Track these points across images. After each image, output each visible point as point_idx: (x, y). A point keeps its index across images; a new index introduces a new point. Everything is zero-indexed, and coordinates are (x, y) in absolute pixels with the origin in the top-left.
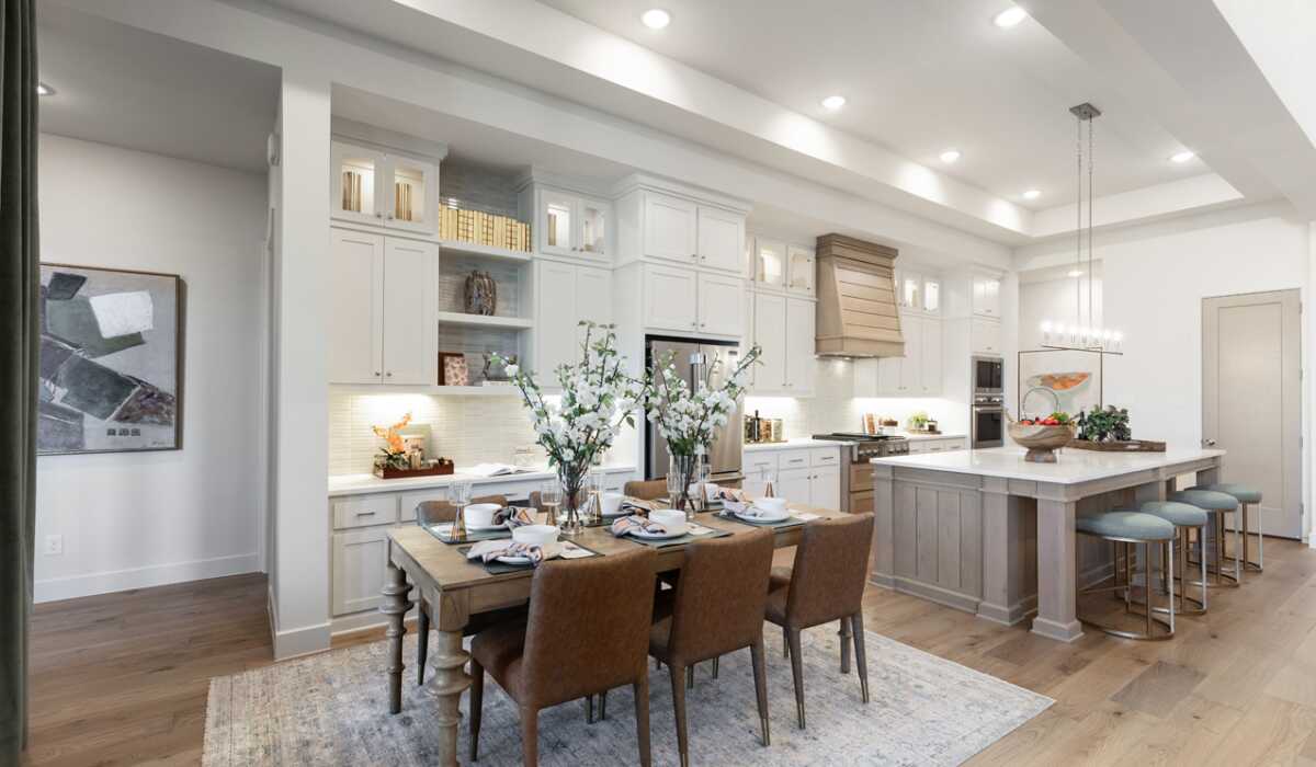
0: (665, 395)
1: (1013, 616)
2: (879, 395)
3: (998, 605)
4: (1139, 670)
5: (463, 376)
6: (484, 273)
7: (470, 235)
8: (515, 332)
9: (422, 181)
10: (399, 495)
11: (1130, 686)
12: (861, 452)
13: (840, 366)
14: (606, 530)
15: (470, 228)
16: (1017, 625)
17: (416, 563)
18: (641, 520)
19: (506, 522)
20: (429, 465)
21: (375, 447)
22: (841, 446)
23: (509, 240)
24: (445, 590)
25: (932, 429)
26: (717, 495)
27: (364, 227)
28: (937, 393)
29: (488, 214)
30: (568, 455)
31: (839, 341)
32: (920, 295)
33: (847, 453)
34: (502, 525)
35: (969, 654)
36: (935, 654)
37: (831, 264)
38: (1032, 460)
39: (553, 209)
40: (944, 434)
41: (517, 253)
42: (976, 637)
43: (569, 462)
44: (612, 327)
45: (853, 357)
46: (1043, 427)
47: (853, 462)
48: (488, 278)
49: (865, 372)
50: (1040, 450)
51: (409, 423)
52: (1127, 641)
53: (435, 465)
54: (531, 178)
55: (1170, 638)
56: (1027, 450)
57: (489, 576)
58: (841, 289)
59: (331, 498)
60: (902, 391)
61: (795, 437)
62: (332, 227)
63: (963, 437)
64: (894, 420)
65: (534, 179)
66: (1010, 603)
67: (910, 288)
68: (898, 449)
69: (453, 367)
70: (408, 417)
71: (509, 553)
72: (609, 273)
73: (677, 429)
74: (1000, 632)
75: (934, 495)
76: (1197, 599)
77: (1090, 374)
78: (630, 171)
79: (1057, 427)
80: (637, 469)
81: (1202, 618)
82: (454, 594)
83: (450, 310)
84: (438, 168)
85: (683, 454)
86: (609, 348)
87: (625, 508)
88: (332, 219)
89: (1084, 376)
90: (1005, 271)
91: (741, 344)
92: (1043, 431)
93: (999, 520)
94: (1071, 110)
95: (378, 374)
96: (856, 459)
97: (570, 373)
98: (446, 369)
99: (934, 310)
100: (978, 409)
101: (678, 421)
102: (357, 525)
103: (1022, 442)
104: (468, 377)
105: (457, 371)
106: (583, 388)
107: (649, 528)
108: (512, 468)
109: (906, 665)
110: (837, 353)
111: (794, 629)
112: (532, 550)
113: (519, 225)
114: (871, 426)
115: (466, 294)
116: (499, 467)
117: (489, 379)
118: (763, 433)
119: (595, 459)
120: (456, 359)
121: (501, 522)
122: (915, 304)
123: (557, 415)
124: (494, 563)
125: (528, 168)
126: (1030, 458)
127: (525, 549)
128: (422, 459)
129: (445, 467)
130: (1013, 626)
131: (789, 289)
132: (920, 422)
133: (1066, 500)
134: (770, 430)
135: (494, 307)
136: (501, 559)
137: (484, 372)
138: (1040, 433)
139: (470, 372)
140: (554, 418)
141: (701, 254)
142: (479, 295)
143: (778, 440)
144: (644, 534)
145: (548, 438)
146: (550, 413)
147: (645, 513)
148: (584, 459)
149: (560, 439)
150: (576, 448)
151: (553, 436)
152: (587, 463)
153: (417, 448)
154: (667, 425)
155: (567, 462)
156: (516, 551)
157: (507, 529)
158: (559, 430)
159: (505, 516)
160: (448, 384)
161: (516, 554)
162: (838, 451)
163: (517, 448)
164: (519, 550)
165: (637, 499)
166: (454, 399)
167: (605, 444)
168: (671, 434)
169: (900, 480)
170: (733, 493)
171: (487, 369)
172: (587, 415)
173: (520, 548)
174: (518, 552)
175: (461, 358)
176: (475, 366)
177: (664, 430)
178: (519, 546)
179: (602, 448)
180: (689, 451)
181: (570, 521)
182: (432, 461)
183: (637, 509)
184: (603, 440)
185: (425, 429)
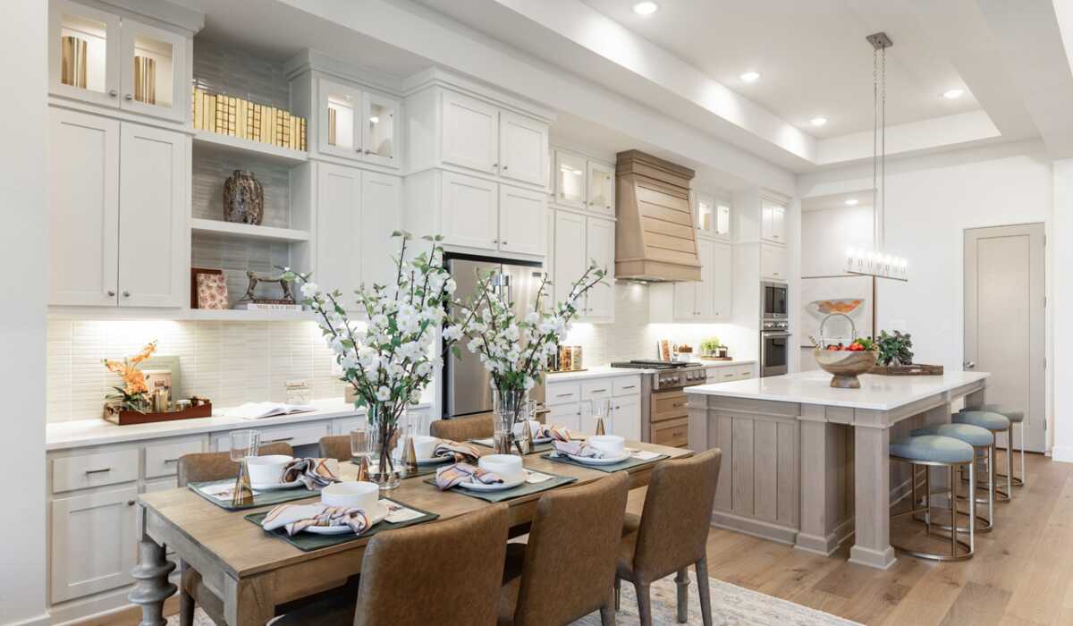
0: (490, 320)
1: (831, 544)
2: (677, 320)
3: (816, 536)
4: (956, 592)
5: (222, 298)
6: (248, 174)
7: (232, 127)
8: (285, 245)
9: (171, 57)
10: (142, 445)
11: (952, 609)
12: (663, 380)
13: (636, 290)
14: (426, 482)
15: (232, 118)
16: (833, 554)
17: (191, 539)
18: (471, 469)
19: (301, 479)
20: (178, 406)
21: (106, 386)
22: (642, 374)
23: (280, 136)
24: (242, 578)
25: (723, 355)
26: (541, 435)
27: (93, 108)
28: (728, 319)
29: (255, 103)
30: (383, 394)
31: (640, 263)
32: (711, 219)
33: (648, 380)
34: (298, 483)
35: (796, 591)
36: (766, 593)
37: (632, 182)
38: (838, 386)
39: (333, 104)
40: (735, 360)
41: (291, 152)
42: (800, 571)
43: (384, 402)
44: (438, 238)
45: (650, 281)
46: (849, 353)
47: (654, 391)
48: (254, 180)
49: (661, 297)
50: (844, 376)
51: (152, 355)
52: (935, 564)
53: (187, 407)
54: (307, 64)
55: (970, 558)
56: (833, 376)
57: (301, 553)
58: (642, 209)
59: (49, 452)
60: (696, 316)
61: (595, 366)
62: (50, 105)
63: (752, 363)
64: (689, 346)
65: (312, 66)
66: (828, 532)
67: (702, 211)
68: (697, 377)
69: (209, 286)
70: (152, 348)
71: (321, 521)
72: (399, 180)
73: (505, 360)
74: (820, 563)
75: (750, 425)
76: (983, 517)
77: (863, 300)
78: (425, 65)
79: (862, 352)
80: (434, 405)
81: (990, 534)
82: (255, 582)
83: (204, 217)
84: (191, 43)
85: (510, 389)
86: (432, 265)
87: (441, 453)
88: (50, 95)
89: (857, 302)
90: (790, 198)
91: (545, 265)
92: (851, 356)
93: (817, 448)
94: (868, 38)
95: (112, 295)
96: (657, 387)
97: (381, 293)
98: (200, 289)
99: (725, 234)
100: (767, 335)
101: (506, 351)
102: (85, 485)
103: (828, 368)
104: (229, 299)
105: (213, 291)
106: (407, 312)
107: (485, 478)
108: (286, 408)
109: (741, 608)
110: (634, 277)
111: (643, 583)
112: (353, 515)
113: (292, 119)
114: (666, 352)
115: (225, 197)
116: (268, 407)
117: (255, 302)
118: (562, 362)
119: (413, 398)
120: (212, 277)
121: (294, 478)
122: (707, 228)
123: (365, 346)
124: (302, 534)
125: (302, 52)
126: (836, 384)
127: (343, 515)
128: (170, 399)
129: (199, 409)
130: (830, 556)
131: (590, 208)
132: (711, 347)
133: (883, 427)
134: (570, 358)
135: (261, 214)
136: (312, 529)
137: (248, 293)
138: (848, 359)
139: (230, 293)
140: (363, 349)
141: (503, 164)
142: (243, 200)
143: (578, 369)
144: (477, 485)
145: (355, 373)
146: (359, 345)
147: (472, 460)
148: (400, 398)
149: (372, 375)
150: (391, 385)
151: (362, 371)
152: (403, 402)
153: (162, 385)
154: (492, 355)
155: (381, 402)
156: (331, 518)
157: (303, 487)
158: (370, 364)
159: (299, 470)
160: (204, 307)
161: (331, 521)
162: (639, 380)
163: (289, 383)
164: (334, 516)
165: (450, 441)
166: (209, 325)
167: (424, 379)
168: (496, 365)
169: (715, 410)
170: (558, 431)
171: (253, 289)
172: (407, 344)
173: (335, 512)
174: (333, 519)
175: (218, 276)
176: (237, 285)
177: (489, 361)
178: (332, 510)
179: (421, 384)
180: (517, 385)
181: (383, 473)
182: (182, 402)
183: (459, 455)
184: (422, 375)
185: (172, 362)
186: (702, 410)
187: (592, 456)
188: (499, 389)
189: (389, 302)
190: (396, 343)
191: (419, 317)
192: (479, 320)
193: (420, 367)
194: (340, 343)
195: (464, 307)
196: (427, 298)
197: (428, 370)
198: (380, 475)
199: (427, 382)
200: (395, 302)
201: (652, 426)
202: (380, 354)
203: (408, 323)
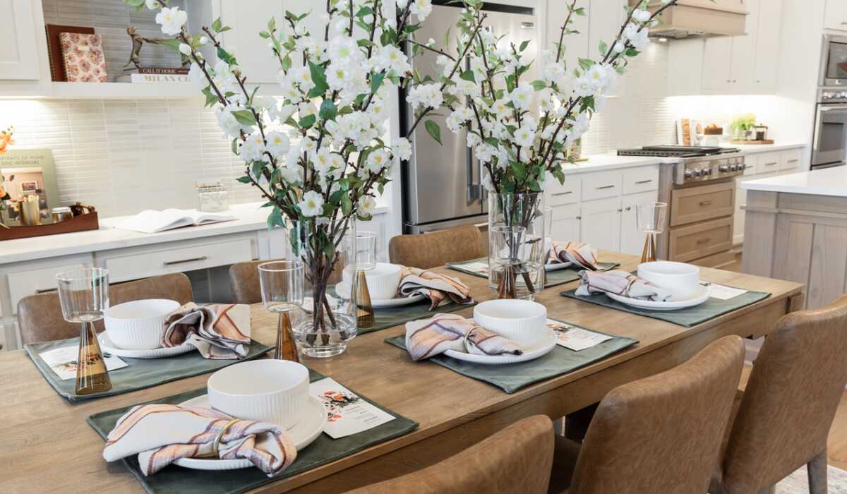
0: (484, 77)
2: (704, 91)
5: (98, 67)
10: (3, 271)
12: (688, 172)
14: (390, 344)
19: (192, 340)
20: (55, 216)
22: (661, 165)
25: (760, 137)
26: (555, 257)
28: (772, 88)
30: (311, 204)
33: (669, 173)
34: (189, 347)
40: (777, 145)
43: (313, 219)
47: (676, 187)
49: (684, 59)
51: (8, 147)
53: (66, 217)
60: (730, 85)
61: (598, 155)
63: (801, 147)
64: (719, 126)
68: (733, 166)
69: (77, 51)
71: (204, 447)
73: (508, 143)
85: (516, 191)
87: (408, 290)
91: (536, 12)
96: (680, 181)
97: (300, 28)
98: (66, 55)
100: (824, 109)
101: (511, 129)
104: (107, 69)
105: (86, 58)
106: (344, 52)
107: (488, 346)
108: (194, 215)
112: (259, 438)
114: (687, 135)
116: (172, 215)
117: (141, 71)
119: (363, 211)
120: (81, 36)
121: (182, 339)
123: (277, 121)
127: (243, 436)
128: (43, 206)
129: (82, 218)
132: (746, 128)
137: (132, 59)
139: (108, 60)
140: (273, 125)
144: (474, 356)
145: (264, 169)
146: (265, 118)
147: (455, 303)
148: (340, 210)
149: (292, 172)
150: (324, 189)
151: (274, 166)
152: (347, 217)
153: (32, 187)
154: (487, 135)
155: (307, 218)
156: (221, 441)
157: (194, 353)
158: (287, 152)
159: (189, 325)
160: (74, 80)
161: (221, 446)
162: (657, 171)
163: (200, 183)
164: (226, 438)
165: (419, 271)
166: (86, 106)
167: (378, 177)
168: (496, 153)
169: (787, 214)
170: (579, 251)
171: (137, 54)
172: (347, 116)
173: (228, 431)
174: (225, 443)
175: (90, 35)
176: (118, 49)
177: (483, 145)
178: (223, 425)
179: (376, 185)
180: (529, 184)
181: (319, 332)
182: (60, 210)
183: (436, 294)
184: (376, 170)
185: (42, 157)
186: (767, 214)
187: (649, 298)
188: (498, 191)
189: (313, 44)
190: (329, 114)
191: (367, 66)
192: (468, 75)
193: (371, 156)
194: (233, 118)
195: (442, 53)
196: (379, 32)
197: (384, 161)
198: (315, 336)
199: (385, 181)
200: (323, 45)
201: (672, 232)
202: (305, 134)
203: (346, 74)
